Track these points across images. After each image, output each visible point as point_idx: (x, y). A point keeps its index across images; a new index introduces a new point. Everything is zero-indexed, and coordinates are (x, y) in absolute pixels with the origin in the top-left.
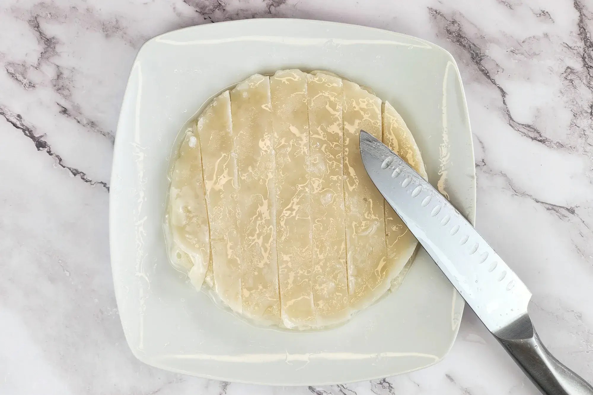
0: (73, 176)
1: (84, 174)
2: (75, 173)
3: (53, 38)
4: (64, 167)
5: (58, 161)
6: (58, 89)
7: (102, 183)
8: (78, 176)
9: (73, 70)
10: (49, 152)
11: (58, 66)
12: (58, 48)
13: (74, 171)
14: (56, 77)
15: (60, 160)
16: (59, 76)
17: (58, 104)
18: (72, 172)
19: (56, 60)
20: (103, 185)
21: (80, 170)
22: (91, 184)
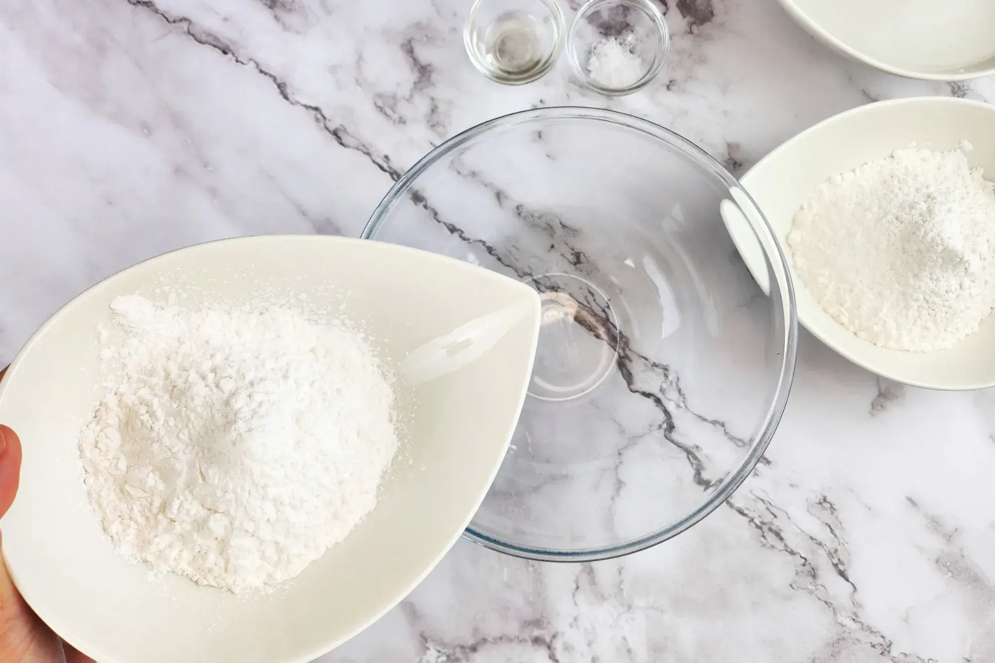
0: (449, 233)
1: (462, 232)
2: (453, 229)
3: (429, 65)
4: (439, 222)
5: (433, 215)
6: (433, 126)
7: (481, 241)
8: (456, 235)
9: (450, 103)
10: (425, 207)
11: (433, 99)
12: (434, 77)
13: (451, 227)
14: (430, 112)
15: (436, 214)
16: (434, 110)
17: (431, 144)
18: (448, 227)
19: (431, 91)
20: (482, 244)
21: (458, 227)
22: (469, 243)
